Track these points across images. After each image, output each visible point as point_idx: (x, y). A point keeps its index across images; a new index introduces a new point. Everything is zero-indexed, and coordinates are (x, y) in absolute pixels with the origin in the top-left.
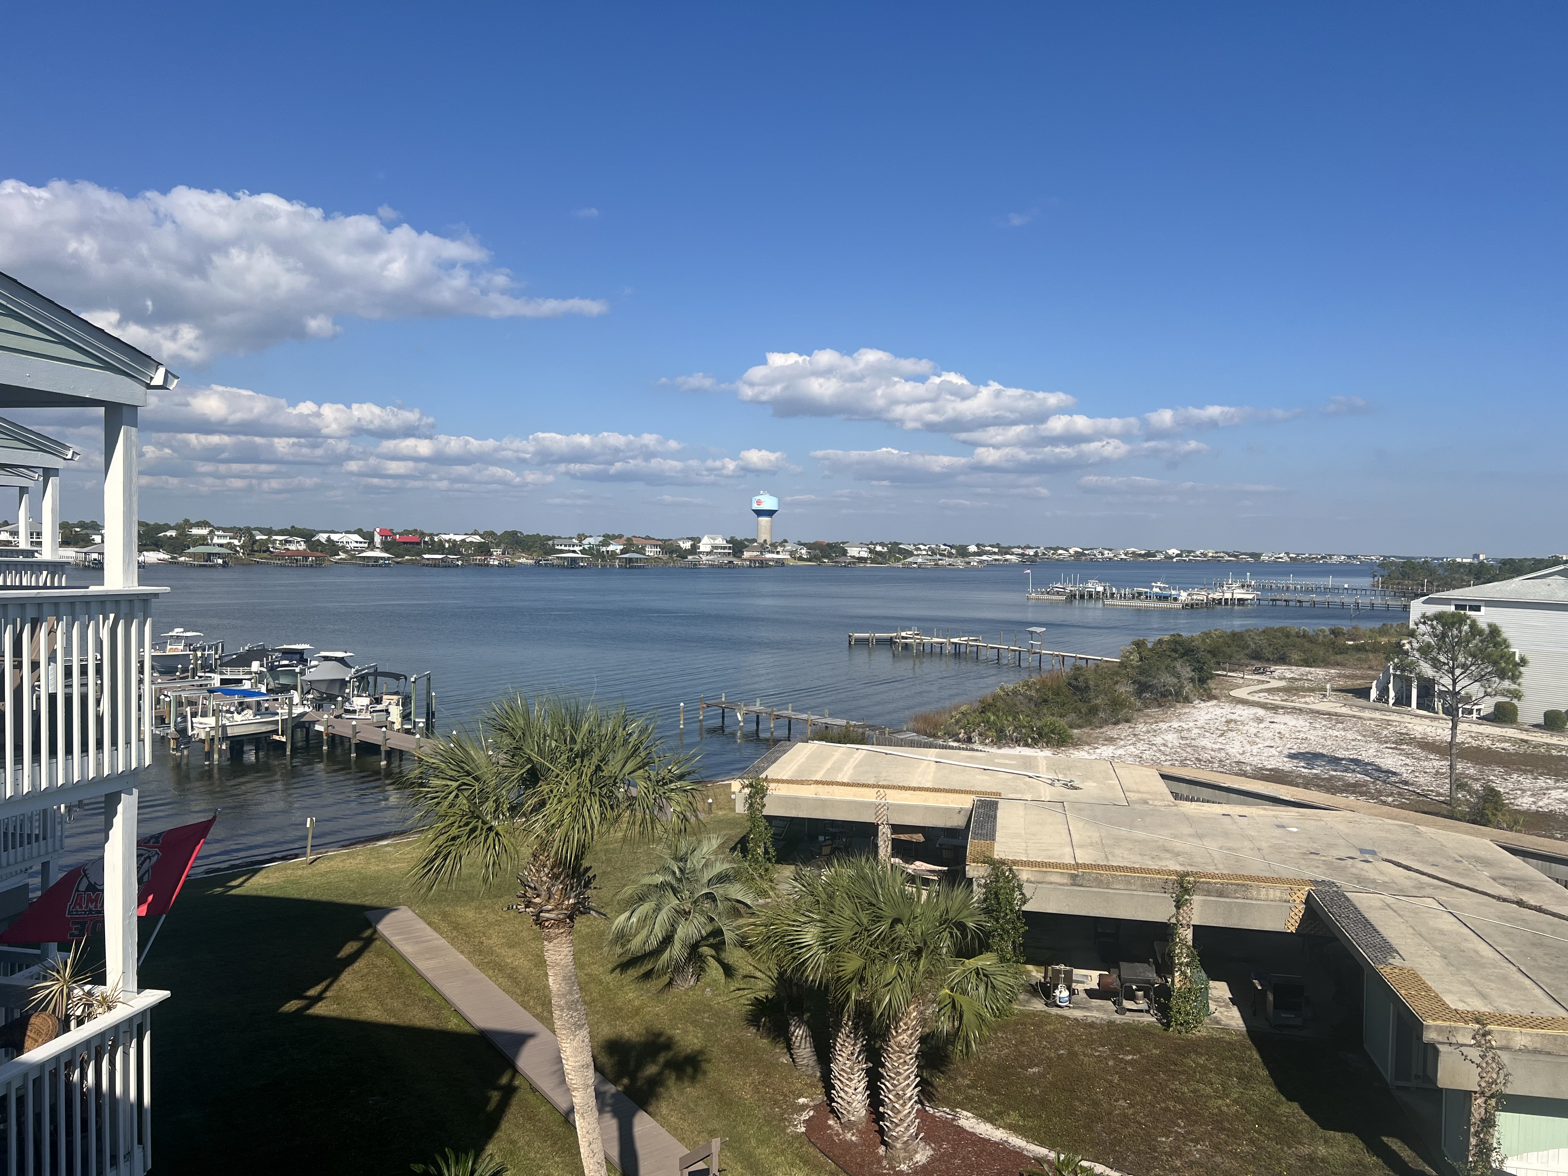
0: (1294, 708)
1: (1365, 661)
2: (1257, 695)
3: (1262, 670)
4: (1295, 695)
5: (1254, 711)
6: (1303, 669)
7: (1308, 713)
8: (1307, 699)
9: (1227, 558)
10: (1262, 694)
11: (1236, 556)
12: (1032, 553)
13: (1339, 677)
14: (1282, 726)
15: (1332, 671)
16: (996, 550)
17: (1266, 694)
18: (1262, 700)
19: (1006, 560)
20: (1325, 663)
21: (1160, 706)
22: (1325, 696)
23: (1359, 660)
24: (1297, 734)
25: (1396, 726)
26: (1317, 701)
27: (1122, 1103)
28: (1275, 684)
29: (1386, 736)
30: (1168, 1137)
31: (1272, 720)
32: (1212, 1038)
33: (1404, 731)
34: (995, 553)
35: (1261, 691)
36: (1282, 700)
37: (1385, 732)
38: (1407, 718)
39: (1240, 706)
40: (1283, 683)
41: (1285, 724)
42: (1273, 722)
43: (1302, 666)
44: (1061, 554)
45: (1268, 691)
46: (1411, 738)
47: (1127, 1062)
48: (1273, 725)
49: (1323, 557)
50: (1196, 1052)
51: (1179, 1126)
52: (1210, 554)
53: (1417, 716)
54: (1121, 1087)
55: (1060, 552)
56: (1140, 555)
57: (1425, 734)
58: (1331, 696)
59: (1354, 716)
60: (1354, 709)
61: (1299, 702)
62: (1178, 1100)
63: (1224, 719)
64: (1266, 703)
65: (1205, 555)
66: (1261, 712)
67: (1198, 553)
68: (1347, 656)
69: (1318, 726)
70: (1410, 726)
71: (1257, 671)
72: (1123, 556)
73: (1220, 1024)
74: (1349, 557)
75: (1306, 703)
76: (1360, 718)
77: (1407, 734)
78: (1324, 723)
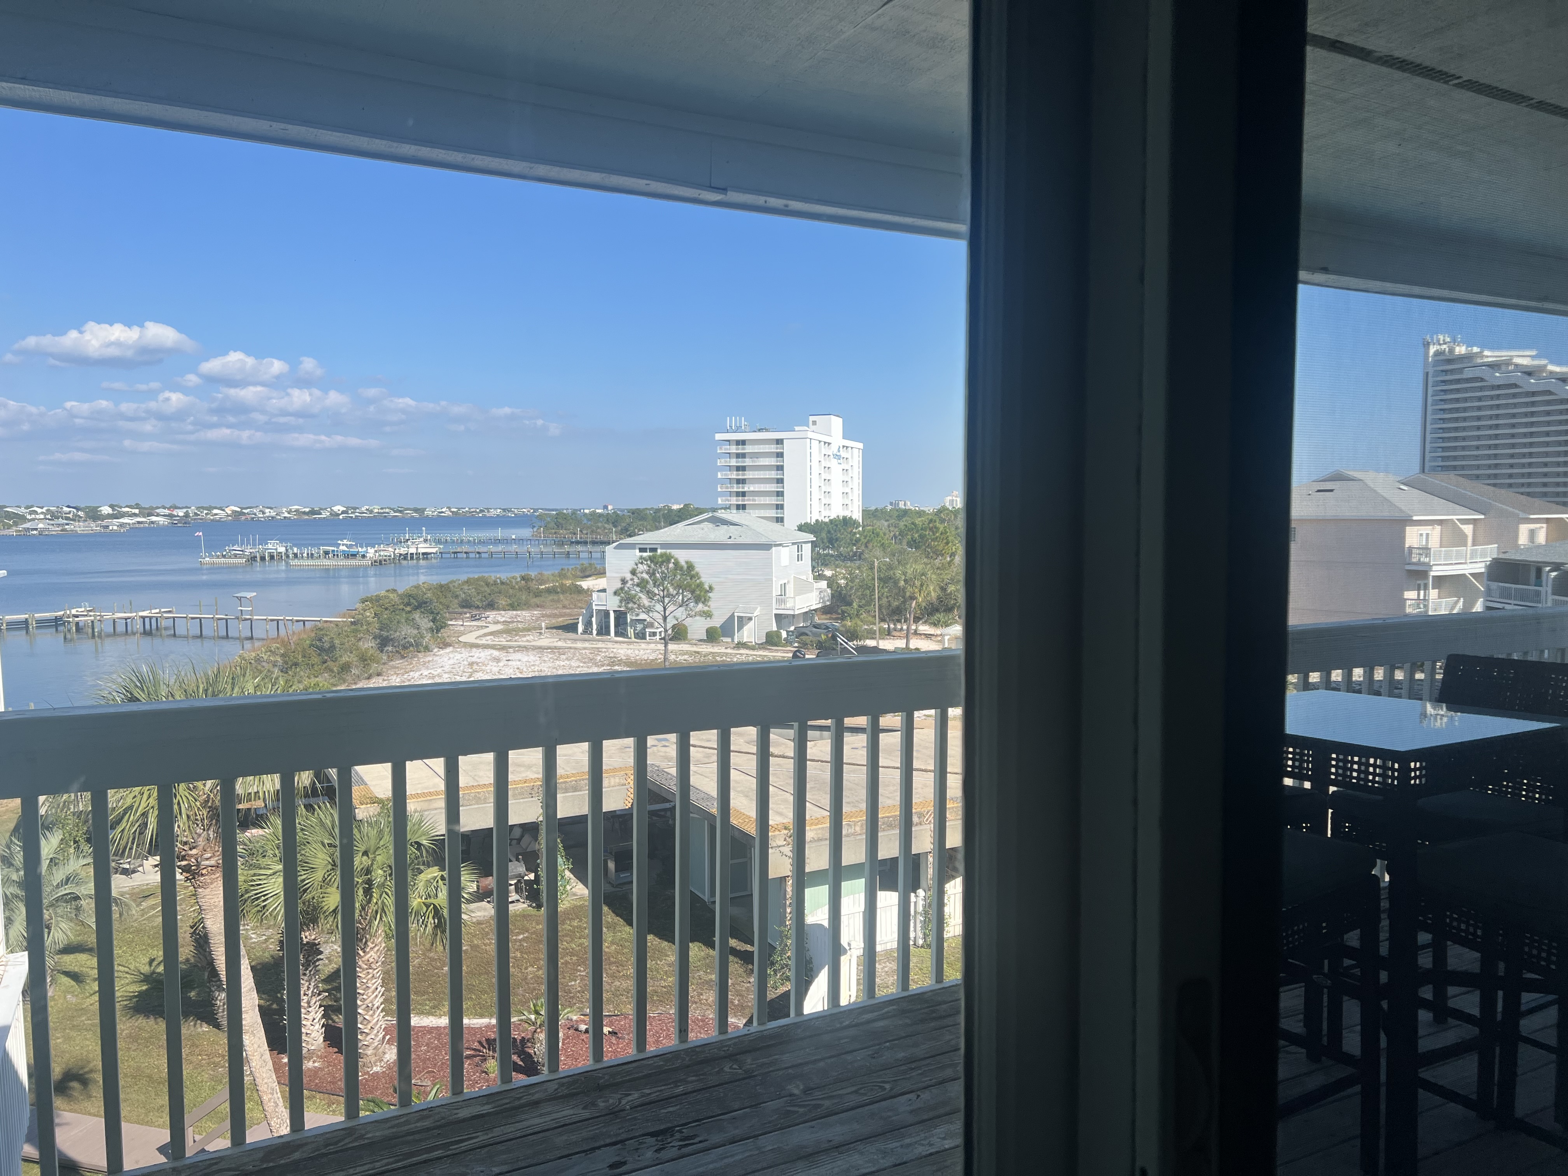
0: (519, 647)
1: (559, 601)
2: (484, 639)
3: (478, 617)
4: (516, 635)
5: (489, 653)
6: (511, 612)
7: (533, 650)
8: (528, 638)
9: (393, 514)
10: (488, 638)
11: (400, 512)
12: (181, 514)
13: (543, 617)
14: (518, 663)
15: (535, 612)
16: (137, 511)
17: (492, 637)
18: (489, 642)
19: (152, 522)
20: (527, 606)
21: (403, 657)
22: (541, 633)
23: (553, 600)
24: (533, 668)
25: (605, 652)
26: (536, 639)
27: (530, 969)
28: (493, 628)
29: (600, 661)
30: (575, 981)
31: (508, 659)
32: (576, 907)
33: (612, 655)
34: (135, 515)
35: (485, 635)
36: (507, 641)
37: (599, 658)
38: (610, 645)
39: (474, 650)
40: (500, 627)
41: (519, 660)
42: (509, 660)
43: (509, 610)
44: (216, 514)
45: (491, 634)
46: (619, 661)
47: (520, 941)
48: (510, 663)
49: (481, 511)
50: (570, 919)
51: (580, 971)
52: (376, 511)
53: (616, 642)
54: (525, 959)
55: (215, 511)
56: (304, 513)
57: (628, 655)
58: (547, 634)
59: (570, 648)
60: (569, 642)
61: (523, 641)
62: (572, 954)
63: (466, 663)
64: (495, 645)
65: (371, 512)
66: (496, 653)
67: (363, 509)
68: (542, 599)
69: (546, 659)
70: (615, 650)
71: (474, 618)
72: (286, 515)
73: (577, 895)
74: (504, 510)
75: (528, 641)
76: (575, 648)
77: (615, 657)
78: (550, 656)
